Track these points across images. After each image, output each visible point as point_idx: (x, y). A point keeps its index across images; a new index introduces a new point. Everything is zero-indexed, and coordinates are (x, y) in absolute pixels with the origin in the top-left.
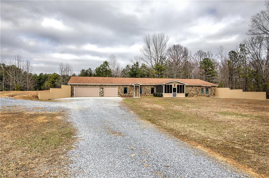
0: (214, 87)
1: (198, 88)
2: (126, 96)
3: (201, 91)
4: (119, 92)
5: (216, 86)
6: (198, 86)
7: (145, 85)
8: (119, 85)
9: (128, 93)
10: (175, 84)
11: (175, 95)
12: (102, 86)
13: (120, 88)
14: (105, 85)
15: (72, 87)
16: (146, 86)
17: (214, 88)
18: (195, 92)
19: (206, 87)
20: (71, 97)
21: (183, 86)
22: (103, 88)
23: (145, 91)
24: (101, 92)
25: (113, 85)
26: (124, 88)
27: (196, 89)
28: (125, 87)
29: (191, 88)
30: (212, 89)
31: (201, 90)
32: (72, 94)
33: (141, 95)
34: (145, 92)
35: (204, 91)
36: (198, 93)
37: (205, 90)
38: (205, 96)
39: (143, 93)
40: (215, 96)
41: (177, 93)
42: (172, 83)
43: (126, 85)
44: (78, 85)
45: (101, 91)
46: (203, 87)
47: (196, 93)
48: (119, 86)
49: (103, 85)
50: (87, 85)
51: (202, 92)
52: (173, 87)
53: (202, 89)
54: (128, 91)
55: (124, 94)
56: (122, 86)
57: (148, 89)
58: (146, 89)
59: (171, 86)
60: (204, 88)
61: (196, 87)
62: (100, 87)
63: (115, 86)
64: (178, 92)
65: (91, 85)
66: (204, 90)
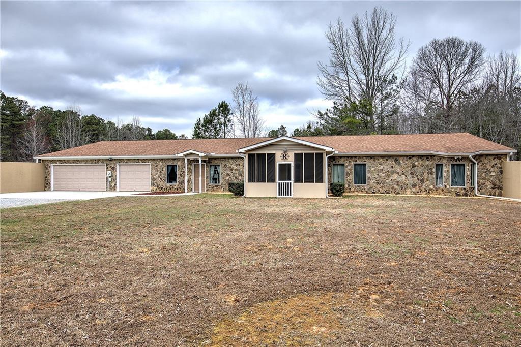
0: (498, 156)
1: (421, 162)
2: (172, 190)
3: (434, 176)
4: (153, 179)
5: (506, 155)
6: (420, 157)
7: (229, 158)
8: (154, 159)
9: (178, 181)
10: (285, 152)
11: (285, 190)
12: (111, 163)
13: (157, 166)
14: (120, 160)
15: (48, 165)
16: (231, 161)
17: (497, 161)
18: (409, 177)
19: (451, 158)
20: (45, 190)
21: (320, 156)
22: (113, 169)
23: (228, 175)
24: (110, 179)
25: (138, 159)
26: (168, 166)
27: (414, 166)
28: (170, 163)
29: (391, 162)
30: (489, 167)
31: (434, 170)
32: (47, 184)
33: (217, 186)
34: (228, 178)
35: (445, 174)
36: (422, 181)
37: (447, 169)
38: (450, 192)
39: (221, 182)
40: (500, 195)
41: (296, 182)
42: (272, 148)
43: (174, 159)
44: (59, 160)
45: (110, 177)
46: (441, 158)
47: (411, 180)
48: (155, 162)
49: (115, 160)
50: (78, 161)
51: (439, 177)
52: (279, 160)
53: (437, 165)
54: (178, 176)
55: (169, 185)
56: (162, 160)
57: (236, 170)
58: (232, 170)
59: (272, 157)
60: (445, 161)
61: (415, 159)
62: (107, 164)
63: (144, 160)
64: (298, 180)
65: (87, 161)
66: (445, 169)
